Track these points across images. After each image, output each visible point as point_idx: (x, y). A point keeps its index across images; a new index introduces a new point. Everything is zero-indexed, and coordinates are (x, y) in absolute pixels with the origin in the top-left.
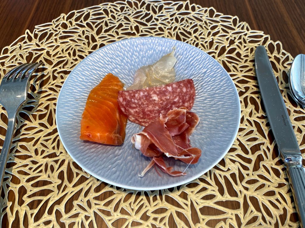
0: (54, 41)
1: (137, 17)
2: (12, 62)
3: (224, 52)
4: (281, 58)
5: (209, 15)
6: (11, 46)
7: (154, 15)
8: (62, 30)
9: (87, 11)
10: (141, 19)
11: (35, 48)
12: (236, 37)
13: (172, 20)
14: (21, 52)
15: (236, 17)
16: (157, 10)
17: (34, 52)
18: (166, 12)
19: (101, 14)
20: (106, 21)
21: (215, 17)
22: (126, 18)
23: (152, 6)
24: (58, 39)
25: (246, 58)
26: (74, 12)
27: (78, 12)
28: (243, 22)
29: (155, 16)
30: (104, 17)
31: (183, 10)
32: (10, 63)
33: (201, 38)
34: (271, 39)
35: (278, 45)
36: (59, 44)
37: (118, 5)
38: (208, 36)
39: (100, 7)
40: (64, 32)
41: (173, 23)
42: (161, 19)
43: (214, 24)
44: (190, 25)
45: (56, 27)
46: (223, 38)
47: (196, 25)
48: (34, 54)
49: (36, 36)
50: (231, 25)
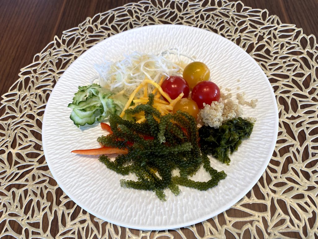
0: (81, 46)
1: (161, 17)
2: (44, 69)
3: (252, 50)
4: (314, 53)
5: (237, 10)
6: (42, 53)
7: (178, 13)
8: (88, 34)
9: (112, 13)
10: (166, 18)
11: (64, 54)
12: (265, 32)
13: (197, 17)
14: (51, 59)
15: (266, 10)
16: (182, 8)
17: (63, 58)
18: (191, 9)
19: (126, 15)
20: (130, 23)
21: (243, 11)
22: (150, 18)
23: (177, 4)
24: (85, 43)
25: (276, 55)
26: (99, 15)
27: (103, 15)
28: (274, 15)
29: (180, 14)
30: (129, 19)
31: (209, 5)
32: (41, 70)
33: (228, 36)
34: (304, 33)
35: (311, 39)
36: (86, 49)
37: (142, 5)
38: (235, 33)
39: (124, 8)
40: (90, 36)
41: (198, 21)
42: (186, 17)
43: (242, 19)
44: (216, 22)
45: (82, 31)
46: (251, 35)
47: (222, 22)
48: (63, 60)
49: (64, 41)
50: (260, 19)
